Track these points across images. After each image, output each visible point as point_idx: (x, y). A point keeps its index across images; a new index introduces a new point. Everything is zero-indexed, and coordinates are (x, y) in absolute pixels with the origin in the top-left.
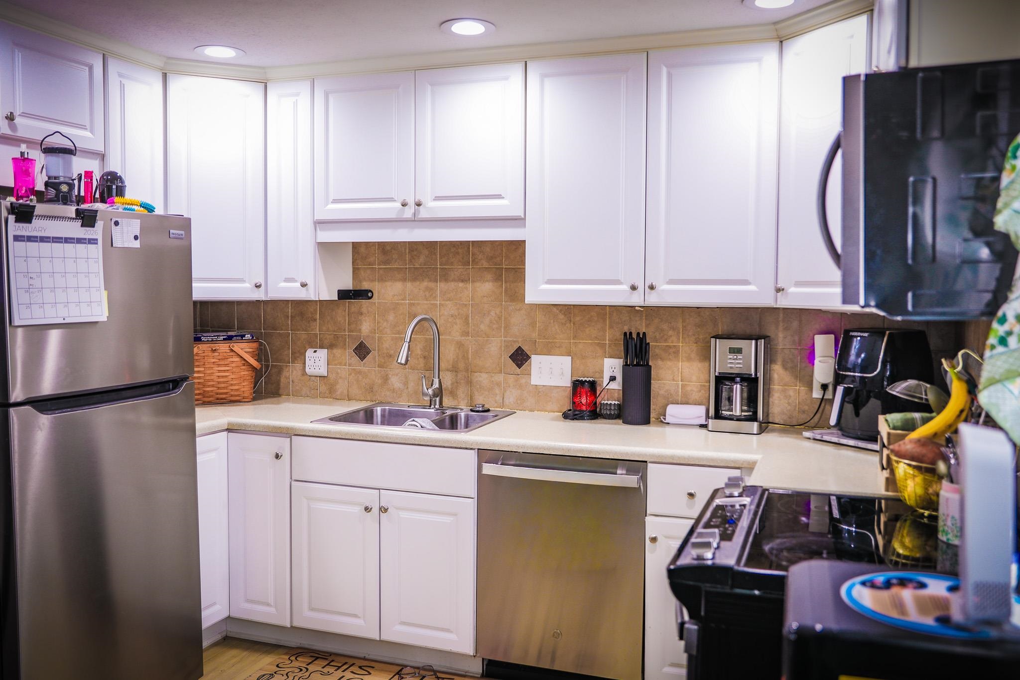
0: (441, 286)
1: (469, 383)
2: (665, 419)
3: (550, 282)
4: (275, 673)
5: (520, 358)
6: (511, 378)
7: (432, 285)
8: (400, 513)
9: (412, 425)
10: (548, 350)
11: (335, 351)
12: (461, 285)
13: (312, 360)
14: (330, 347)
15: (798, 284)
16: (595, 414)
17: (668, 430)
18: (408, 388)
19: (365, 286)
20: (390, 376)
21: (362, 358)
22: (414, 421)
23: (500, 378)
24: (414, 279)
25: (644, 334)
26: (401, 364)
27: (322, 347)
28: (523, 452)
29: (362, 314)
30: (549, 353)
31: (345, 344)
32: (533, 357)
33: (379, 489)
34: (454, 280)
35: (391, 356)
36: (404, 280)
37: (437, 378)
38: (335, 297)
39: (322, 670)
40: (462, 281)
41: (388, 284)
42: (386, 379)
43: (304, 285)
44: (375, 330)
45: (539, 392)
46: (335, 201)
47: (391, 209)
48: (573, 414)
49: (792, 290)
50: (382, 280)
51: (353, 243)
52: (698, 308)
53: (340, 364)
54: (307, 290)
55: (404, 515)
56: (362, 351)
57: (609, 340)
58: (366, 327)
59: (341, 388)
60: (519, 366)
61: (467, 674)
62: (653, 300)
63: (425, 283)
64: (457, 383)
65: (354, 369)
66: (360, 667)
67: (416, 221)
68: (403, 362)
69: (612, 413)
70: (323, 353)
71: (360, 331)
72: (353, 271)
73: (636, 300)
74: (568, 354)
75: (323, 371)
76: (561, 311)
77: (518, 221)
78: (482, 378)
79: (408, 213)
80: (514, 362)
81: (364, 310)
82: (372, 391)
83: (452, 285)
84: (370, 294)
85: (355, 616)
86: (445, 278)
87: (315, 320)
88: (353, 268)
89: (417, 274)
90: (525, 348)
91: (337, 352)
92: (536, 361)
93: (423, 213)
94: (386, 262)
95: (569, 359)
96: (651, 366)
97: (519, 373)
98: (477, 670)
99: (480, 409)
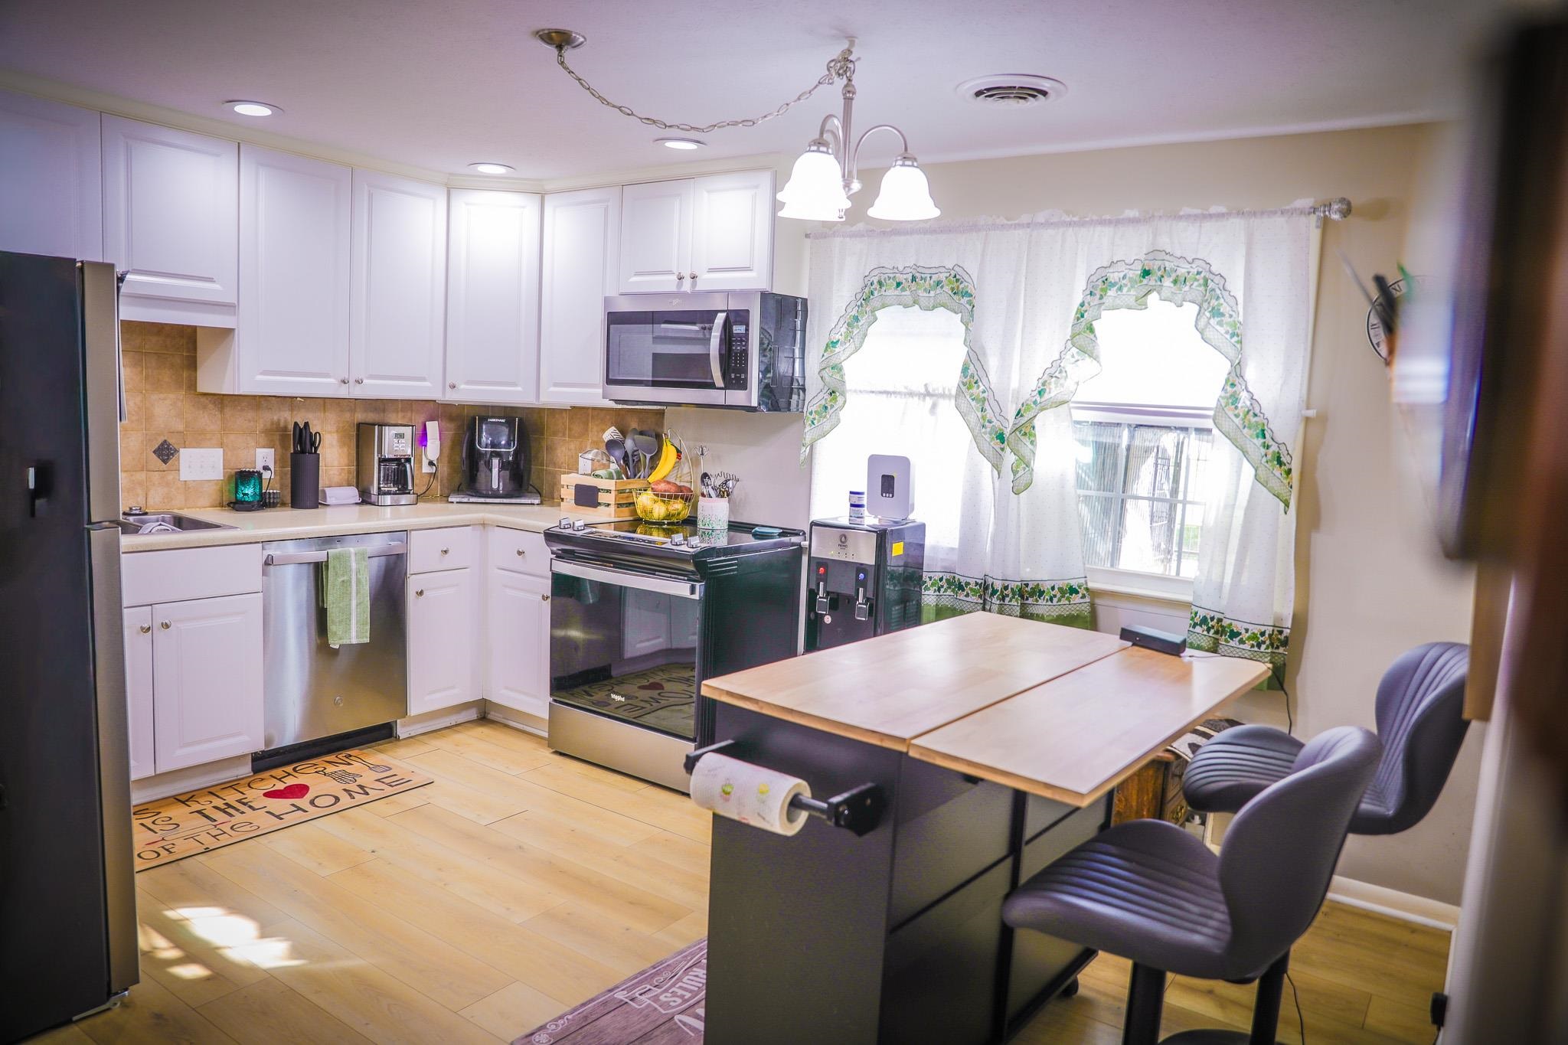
2: (325, 502)
3: (265, 373)
5: (165, 452)
6: (156, 477)
8: (184, 625)
9: (161, 530)
10: (198, 439)
15: (468, 383)
16: (264, 502)
17: (328, 509)
23: (142, 476)
25: (307, 424)
30: (198, 445)
32: (182, 451)
33: (151, 605)
45: (189, 488)
48: (237, 505)
49: (463, 386)
52: (356, 399)
55: (187, 626)
57: (260, 431)
60: (165, 462)
62: (357, 392)
69: (272, 501)
73: (343, 392)
74: (221, 445)
80: (158, 457)
90: (172, 441)
92: (185, 454)
95: (221, 451)
96: (319, 454)
97: (165, 469)
98: (246, 769)
99: (137, 512)
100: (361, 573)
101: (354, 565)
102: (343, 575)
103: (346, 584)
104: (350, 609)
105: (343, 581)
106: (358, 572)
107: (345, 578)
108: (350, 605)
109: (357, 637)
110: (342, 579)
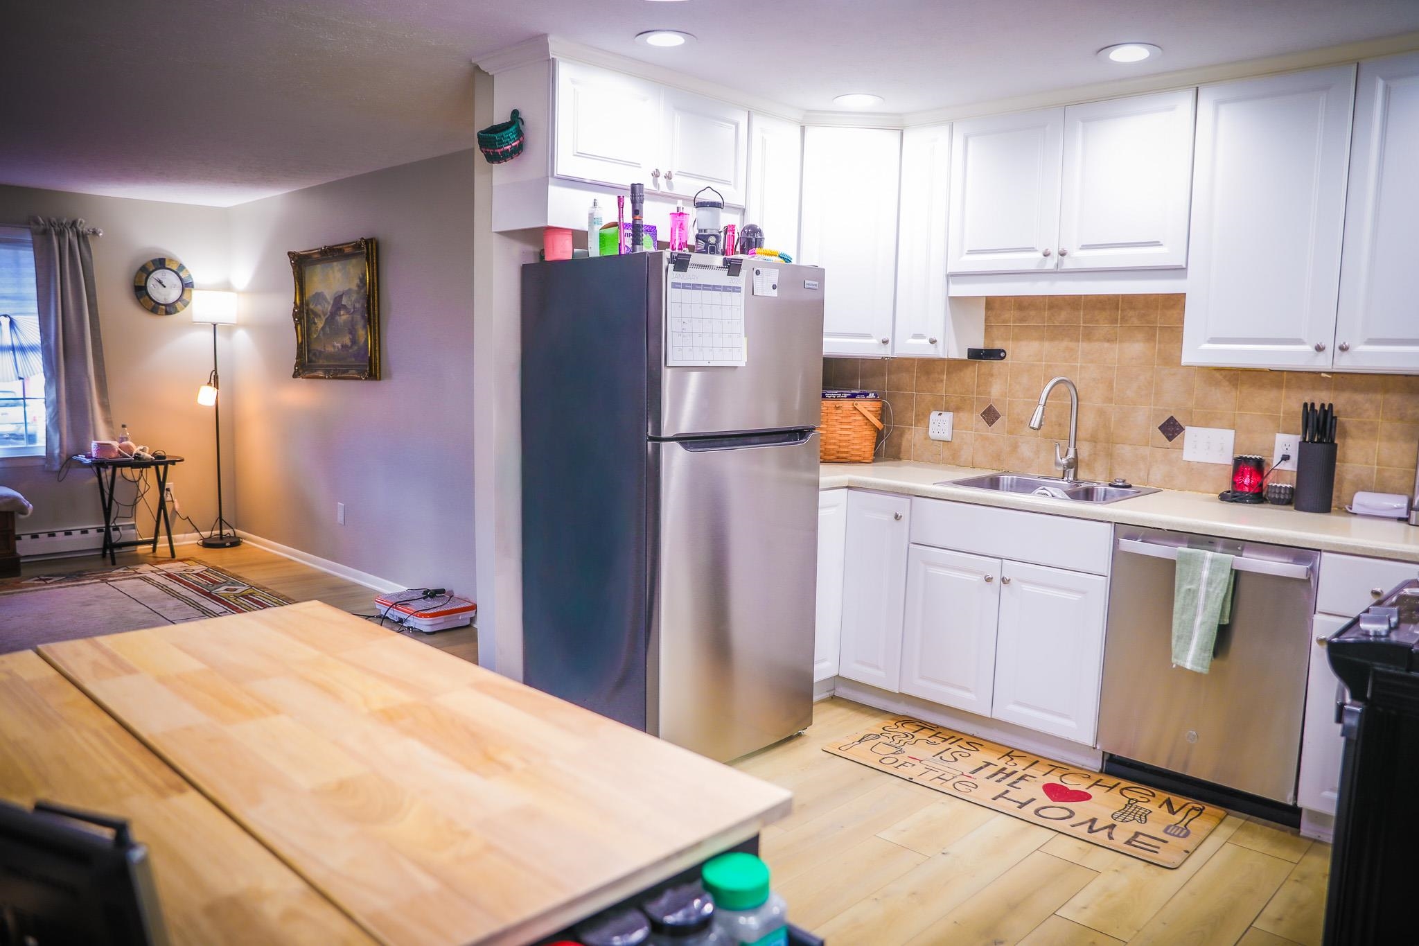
0: (1083, 346)
1: (1110, 455)
2: (1351, 509)
3: (1214, 340)
4: (881, 734)
5: (1171, 429)
6: (1159, 453)
7: (1072, 345)
8: (1023, 586)
9: (1042, 493)
10: (1208, 421)
11: (961, 414)
12: (1106, 345)
13: (937, 423)
14: (957, 410)
16: (1259, 496)
17: (1354, 520)
18: (1038, 458)
19: (998, 345)
20: (1020, 444)
21: (990, 423)
22: (1044, 489)
23: (1146, 451)
24: (1052, 339)
25: (1331, 405)
26: (1034, 429)
27: (947, 410)
28: (1168, 530)
29: (992, 375)
30: (1207, 425)
31: (973, 408)
32: (1187, 429)
33: (1002, 559)
34: (1098, 340)
35: (1022, 422)
36: (1041, 339)
37: (1073, 447)
38: (966, 357)
39: (929, 739)
40: (1108, 341)
41: (1023, 343)
42: (1015, 447)
43: (933, 342)
44: (1006, 393)
45: (1192, 469)
46: (971, 252)
47: (1030, 260)
48: (1234, 496)
50: (1016, 338)
51: (986, 297)
52: (1406, 376)
53: (966, 429)
54: (936, 347)
55: (1027, 588)
56: (990, 416)
57: (1284, 413)
58: (996, 390)
59: (966, 454)
60: (1170, 439)
61: (1084, 767)
62: (1345, 363)
63: (1066, 343)
64: (1095, 454)
65: (981, 435)
66: (968, 743)
67: (1059, 273)
68: (1036, 426)
69: (1282, 497)
70: (948, 417)
71: (989, 393)
72: (986, 329)
73: (1322, 363)
74: (1232, 426)
75: (947, 436)
76: (1225, 377)
77: (1178, 271)
78: (1125, 451)
79: (1050, 264)
80: (1164, 434)
81: (995, 371)
82: (999, 459)
83: (1096, 346)
84: (1002, 354)
85: (966, 689)
86: (1088, 337)
87: (942, 381)
88: (986, 326)
89: (1056, 333)
90: (1179, 419)
91: (964, 416)
92: (1190, 432)
93: (1068, 264)
94: (1022, 320)
95: (1232, 432)
96: (1336, 445)
97: (1169, 447)
98: (1096, 764)
99: (1120, 484)
100: (1214, 585)
101: (1205, 573)
102: (1191, 582)
103: (1193, 594)
104: (1192, 627)
105: (1190, 590)
106: (1209, 583)
107: (1193, 587)
108: (1193, 620)
109: (1193, 663)
110: (1189, 587)
